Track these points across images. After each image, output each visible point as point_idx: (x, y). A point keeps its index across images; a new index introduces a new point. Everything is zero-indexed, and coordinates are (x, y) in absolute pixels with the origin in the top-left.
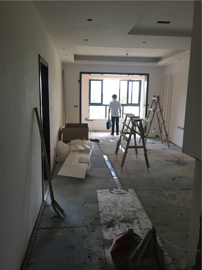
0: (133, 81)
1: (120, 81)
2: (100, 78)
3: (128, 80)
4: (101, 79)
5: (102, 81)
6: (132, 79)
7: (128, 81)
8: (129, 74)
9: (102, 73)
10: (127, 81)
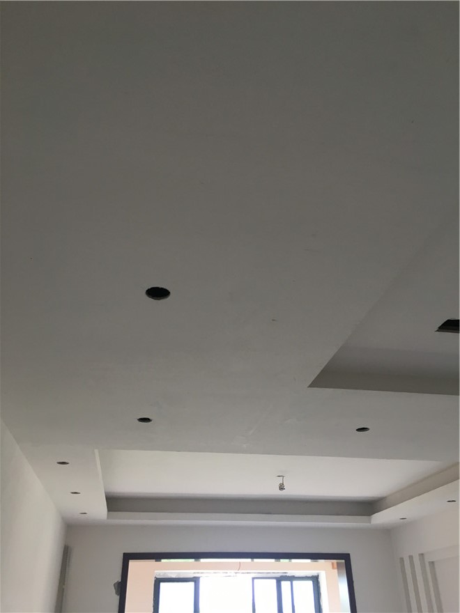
0: (291, 579)
1: (253, 579)
2: (190, 573)
3: (278, 575)
4: (191, 576)
5: (195, 580)
6: (290, 573)
7: (279, 580)
8: (278, 556)
9: (197, 556)
10: (275, 581)
